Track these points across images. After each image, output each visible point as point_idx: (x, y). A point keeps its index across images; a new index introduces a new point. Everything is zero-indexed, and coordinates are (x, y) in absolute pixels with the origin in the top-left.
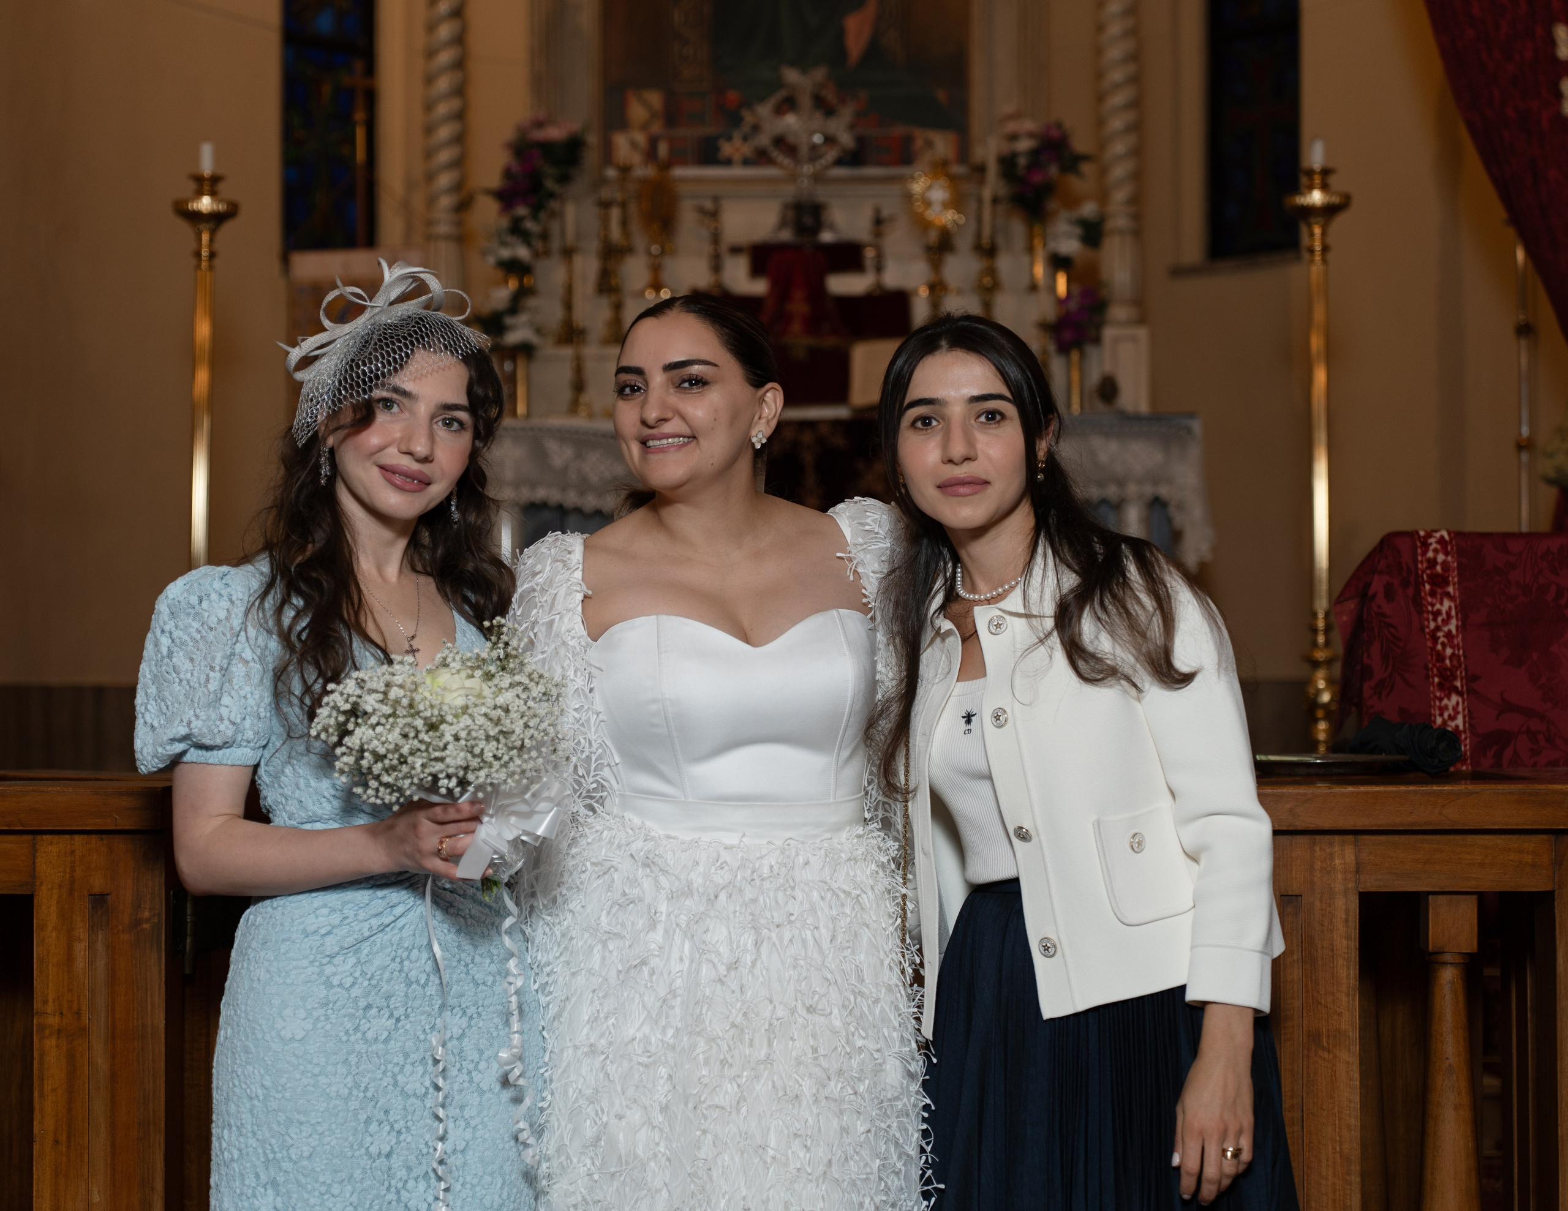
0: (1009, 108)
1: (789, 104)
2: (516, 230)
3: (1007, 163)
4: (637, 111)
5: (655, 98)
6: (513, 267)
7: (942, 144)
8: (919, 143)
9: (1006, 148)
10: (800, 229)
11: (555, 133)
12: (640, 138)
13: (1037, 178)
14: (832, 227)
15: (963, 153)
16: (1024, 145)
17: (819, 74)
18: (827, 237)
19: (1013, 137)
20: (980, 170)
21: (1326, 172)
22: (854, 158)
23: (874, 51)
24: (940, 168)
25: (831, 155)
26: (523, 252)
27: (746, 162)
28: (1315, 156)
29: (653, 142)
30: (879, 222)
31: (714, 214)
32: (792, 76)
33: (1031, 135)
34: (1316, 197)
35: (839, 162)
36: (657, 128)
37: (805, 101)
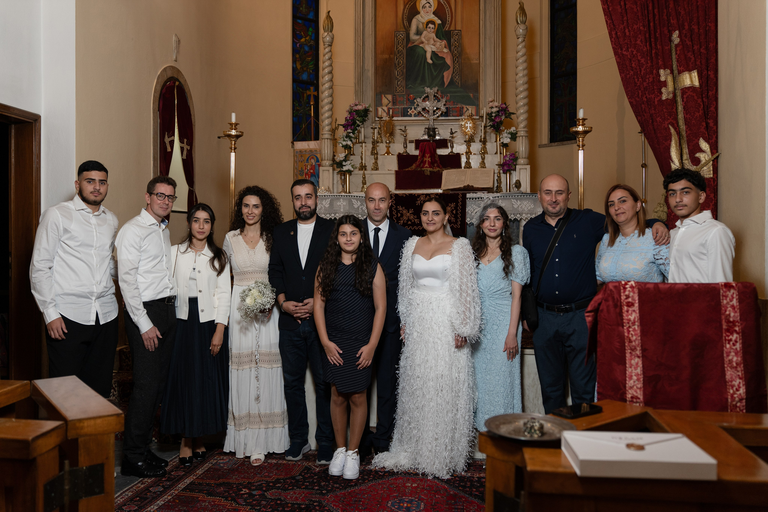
0: (490, 99)
1: (426, 98)
2: (348, 136)
3: (489, 115)
4: (385, 101)
5: (390, 97)
6: (346, 147)
7: (471, 110)
8: (465, 109)
9: (489, 111)
10: (429, 136)
11: (360, 107)
12: (386, 109)
13: (498, 120)
14: (439, 134)
15: (478, 112)
16: (495, 110)
17: (436, 89)
18: (437, 138)
19: (492, 108)
20: (482, 117)
21: (584, 120)
22: (446, 114)
23: (452, 82)
24: (471, 117)
25: (439, 113)
26: (349, 143)
27: (415, 116)
28: (581, 114)
29: (389, 110)
30: (452, 133)
31: (405, 131)
32: (428, 90)
33: (496, 107)
34: (580, 128)
35: (441, 115)
36: (390, 106)
37: (432, 97)
